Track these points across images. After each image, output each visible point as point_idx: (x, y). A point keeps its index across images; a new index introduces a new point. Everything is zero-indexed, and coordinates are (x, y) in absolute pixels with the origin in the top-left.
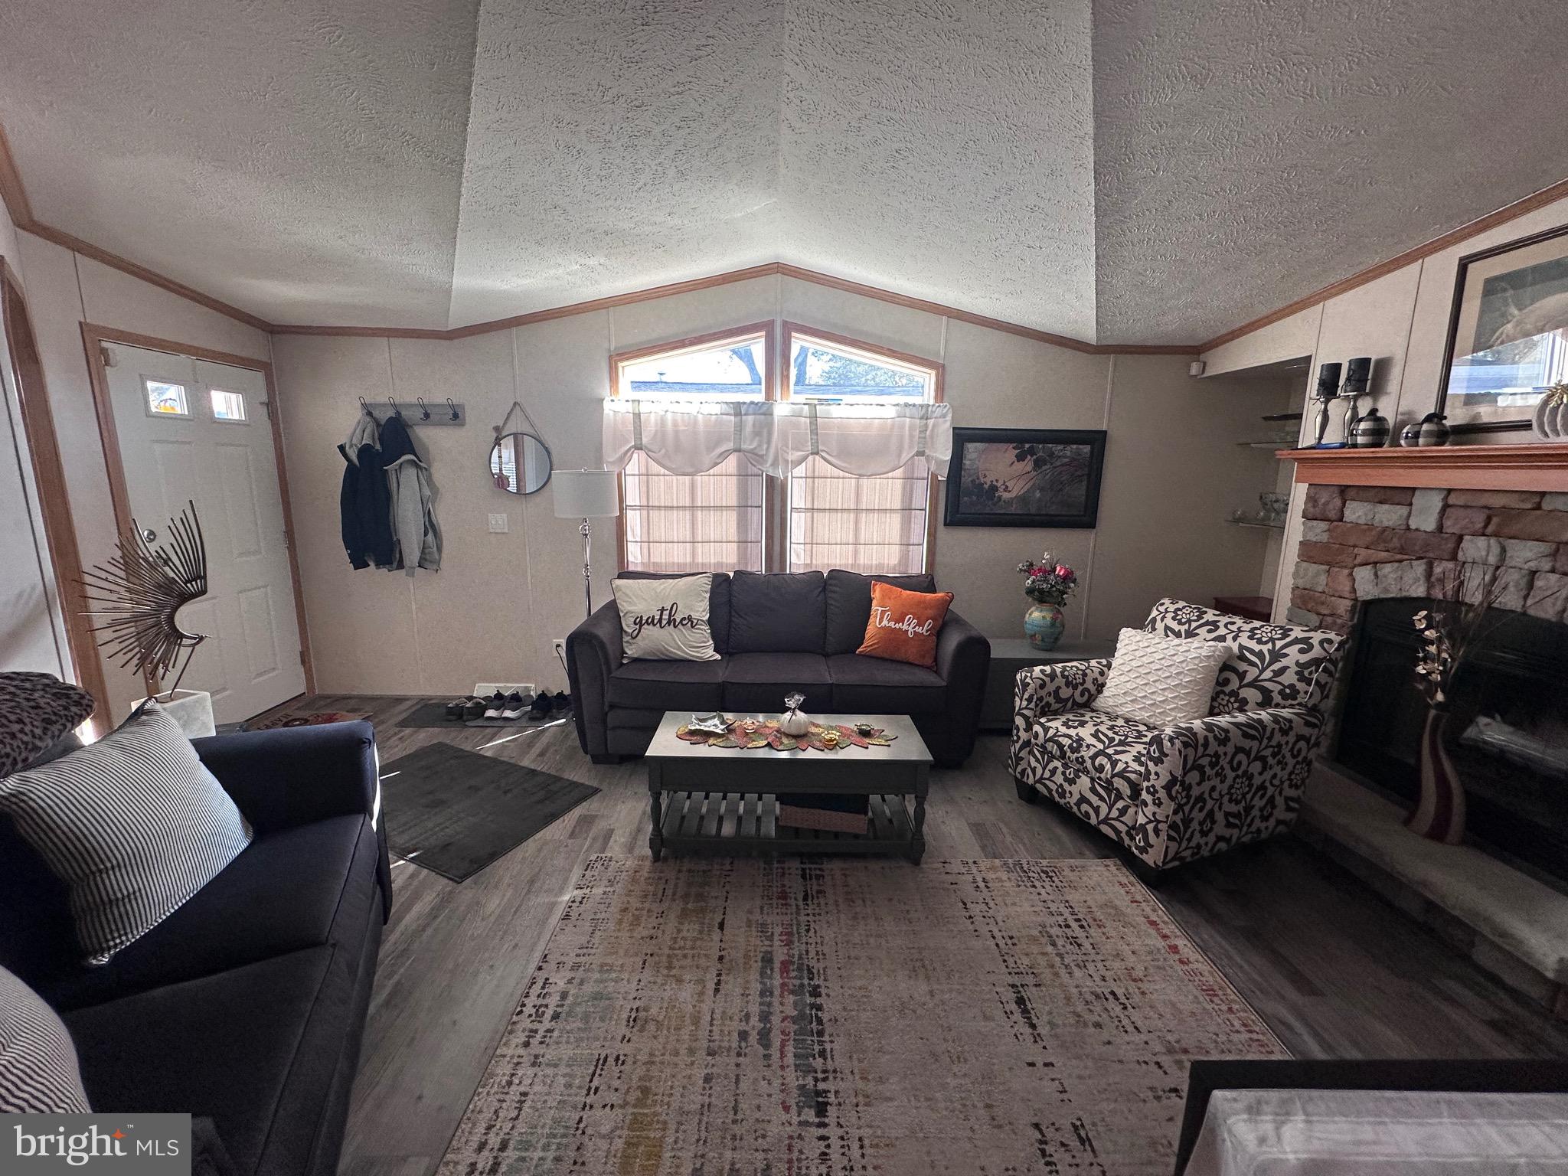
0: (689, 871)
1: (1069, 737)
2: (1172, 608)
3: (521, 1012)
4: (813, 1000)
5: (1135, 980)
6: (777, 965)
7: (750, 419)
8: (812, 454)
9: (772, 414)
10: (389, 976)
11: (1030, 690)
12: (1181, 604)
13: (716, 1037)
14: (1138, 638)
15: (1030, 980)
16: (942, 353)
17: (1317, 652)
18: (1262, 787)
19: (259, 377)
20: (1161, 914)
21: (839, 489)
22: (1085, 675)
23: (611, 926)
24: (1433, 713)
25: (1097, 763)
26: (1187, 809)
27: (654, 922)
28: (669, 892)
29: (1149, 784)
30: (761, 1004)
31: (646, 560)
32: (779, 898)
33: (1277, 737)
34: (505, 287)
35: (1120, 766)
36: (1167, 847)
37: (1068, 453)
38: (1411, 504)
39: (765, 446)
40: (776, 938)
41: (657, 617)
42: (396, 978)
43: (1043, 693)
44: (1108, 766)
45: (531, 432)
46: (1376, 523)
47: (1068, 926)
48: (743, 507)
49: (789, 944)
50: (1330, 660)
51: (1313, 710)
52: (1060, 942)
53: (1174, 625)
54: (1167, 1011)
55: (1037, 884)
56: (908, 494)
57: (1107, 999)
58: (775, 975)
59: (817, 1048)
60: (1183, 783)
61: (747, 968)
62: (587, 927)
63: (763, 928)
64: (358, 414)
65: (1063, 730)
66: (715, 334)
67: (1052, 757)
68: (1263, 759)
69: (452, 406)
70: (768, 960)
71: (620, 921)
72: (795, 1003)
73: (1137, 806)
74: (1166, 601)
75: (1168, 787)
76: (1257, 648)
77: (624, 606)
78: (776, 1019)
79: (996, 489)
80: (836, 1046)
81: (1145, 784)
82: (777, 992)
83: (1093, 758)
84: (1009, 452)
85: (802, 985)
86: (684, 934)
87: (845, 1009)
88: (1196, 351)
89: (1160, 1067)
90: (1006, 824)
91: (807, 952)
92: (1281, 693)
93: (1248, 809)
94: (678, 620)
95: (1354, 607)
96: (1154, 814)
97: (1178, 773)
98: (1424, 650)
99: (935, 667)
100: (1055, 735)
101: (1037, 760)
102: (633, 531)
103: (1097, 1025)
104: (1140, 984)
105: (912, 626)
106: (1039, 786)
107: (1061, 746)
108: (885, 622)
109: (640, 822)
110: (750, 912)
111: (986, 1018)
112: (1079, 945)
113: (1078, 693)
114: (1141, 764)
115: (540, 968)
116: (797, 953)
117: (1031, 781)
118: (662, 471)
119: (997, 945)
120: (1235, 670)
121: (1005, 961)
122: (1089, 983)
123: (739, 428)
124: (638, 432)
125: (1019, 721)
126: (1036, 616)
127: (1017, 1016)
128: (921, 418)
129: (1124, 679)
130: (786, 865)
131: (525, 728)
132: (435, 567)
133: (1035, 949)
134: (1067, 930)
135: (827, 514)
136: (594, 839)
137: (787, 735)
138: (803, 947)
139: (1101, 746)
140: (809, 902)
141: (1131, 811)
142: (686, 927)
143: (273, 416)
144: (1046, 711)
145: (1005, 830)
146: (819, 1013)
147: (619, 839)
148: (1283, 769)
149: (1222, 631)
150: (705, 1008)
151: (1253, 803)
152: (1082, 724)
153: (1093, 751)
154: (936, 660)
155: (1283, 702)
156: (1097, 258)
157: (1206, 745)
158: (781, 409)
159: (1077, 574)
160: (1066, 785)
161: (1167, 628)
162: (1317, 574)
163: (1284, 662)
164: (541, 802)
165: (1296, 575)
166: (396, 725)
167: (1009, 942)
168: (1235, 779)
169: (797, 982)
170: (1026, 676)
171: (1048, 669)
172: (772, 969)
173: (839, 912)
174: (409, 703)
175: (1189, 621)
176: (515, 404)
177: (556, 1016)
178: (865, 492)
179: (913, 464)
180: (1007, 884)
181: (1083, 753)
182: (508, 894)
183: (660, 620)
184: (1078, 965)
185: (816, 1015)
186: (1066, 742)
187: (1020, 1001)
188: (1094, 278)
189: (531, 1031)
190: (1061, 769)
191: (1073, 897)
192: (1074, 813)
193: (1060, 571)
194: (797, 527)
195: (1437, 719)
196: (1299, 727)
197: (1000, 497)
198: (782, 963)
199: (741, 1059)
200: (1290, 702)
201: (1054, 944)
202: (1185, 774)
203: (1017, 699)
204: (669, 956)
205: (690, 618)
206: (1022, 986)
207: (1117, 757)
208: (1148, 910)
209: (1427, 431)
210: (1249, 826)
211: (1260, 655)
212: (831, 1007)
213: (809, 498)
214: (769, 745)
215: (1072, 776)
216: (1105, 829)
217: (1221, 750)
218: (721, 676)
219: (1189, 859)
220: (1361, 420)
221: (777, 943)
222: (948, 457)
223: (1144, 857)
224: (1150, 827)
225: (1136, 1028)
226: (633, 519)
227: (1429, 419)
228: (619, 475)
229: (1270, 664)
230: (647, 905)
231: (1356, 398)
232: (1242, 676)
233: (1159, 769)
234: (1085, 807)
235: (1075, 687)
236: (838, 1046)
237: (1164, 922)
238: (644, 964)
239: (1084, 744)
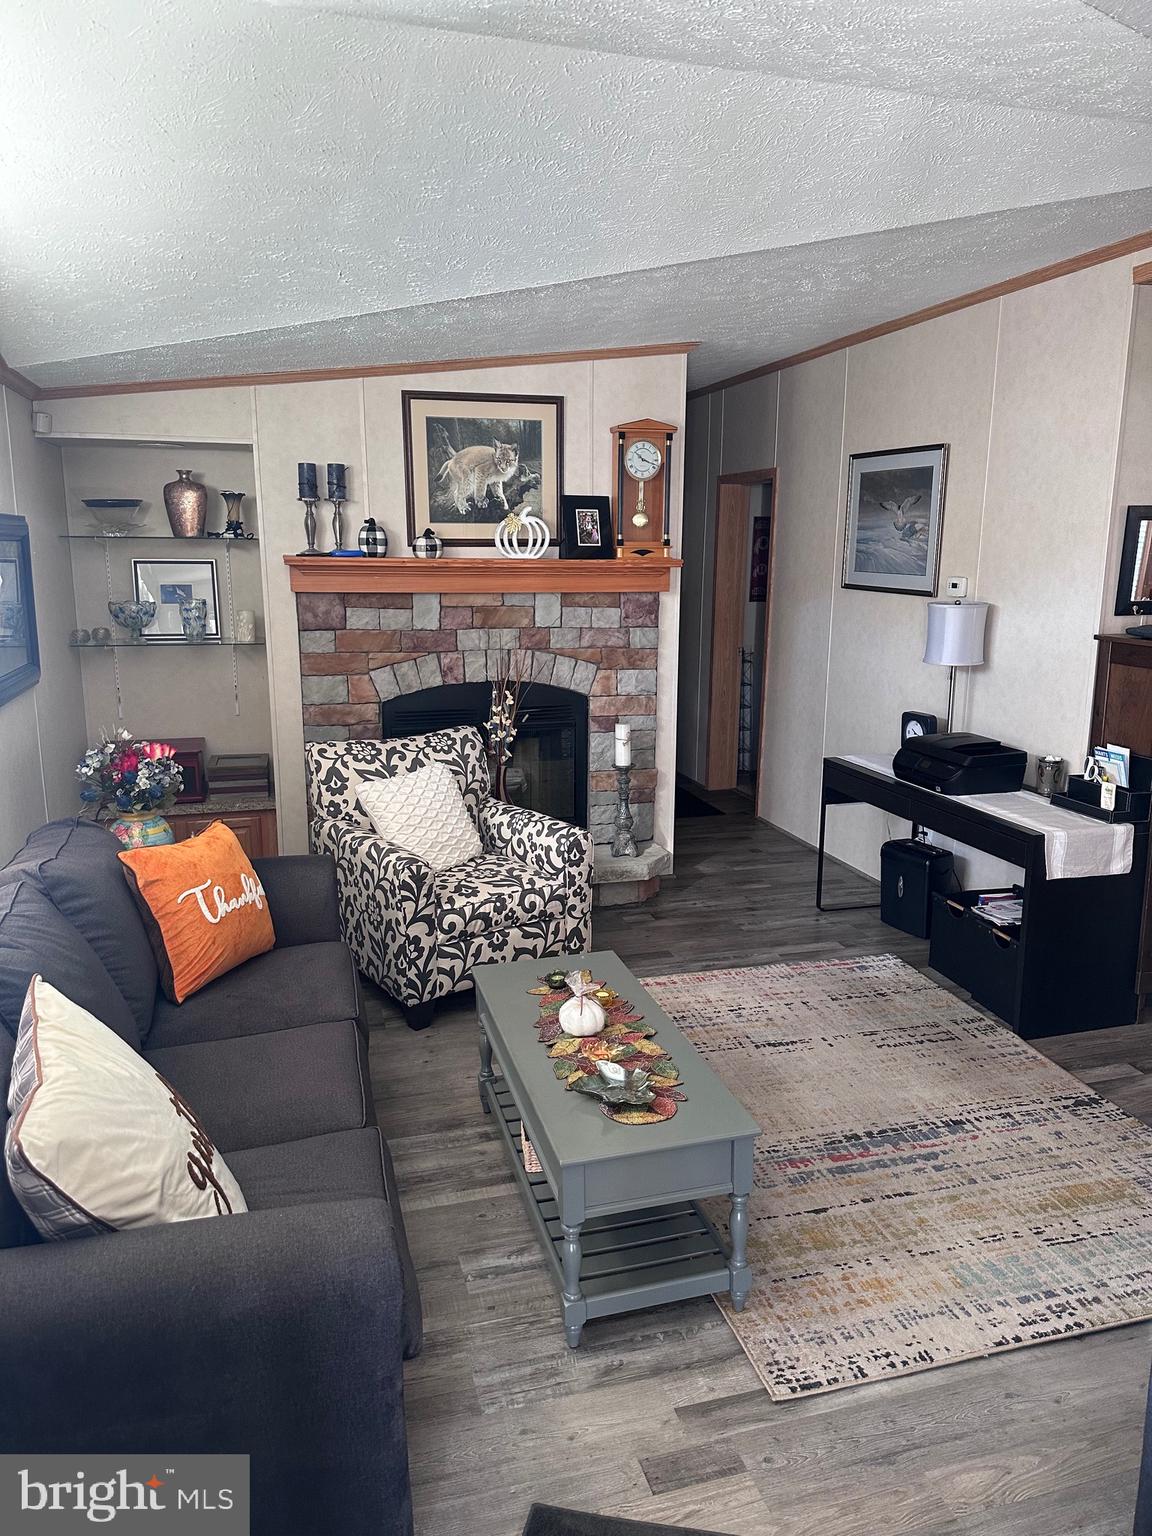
1: (487, 901)
17: (478, 744)
24: (503, 769)
29: (576, 888)
30: (896, 1165)
35: (547, 892)
38: (411, 607)
40: (804, 1170)
44: (538, 900)
58: (855, 1163)
70: (840, 1170)
72: (878, 1146)
73: (567, 916)
75: (588, 880)
78: (905, 1154)
82: (874, 1158)
87: (857, 1121)
88: (42, 395)
95: (380, 709)
97: (592, 862)
108: (223, 908)
110: (782, 1193)
114: (564, 876)
116: (815, 1154)
138: (804, 1151)
139: (519, 888)
141: (562, 925)
142: (845, 1238)
146: (875, 1133)
149: (410, 755)
150: (934, 1197)
152: (471, 886)
161: (360, 773)
162: (334, 687)
165: (305, 692)
169: (849, 1147)
172: (850, 1165)
181: (509, 907)
185: (879, 1134)
186: (488, 908)
195: (504, 773)
198: (835, 1161)
199: (965, 1164)
204: (899, 1238)
207: (538, 886)
212: (862, 1128)
215: (502, 939)
221: (808, 1166)
224: (582, 923)
227: (427, 535)
231: (340, 504)
233: (582, 868)
239: (506, 897)
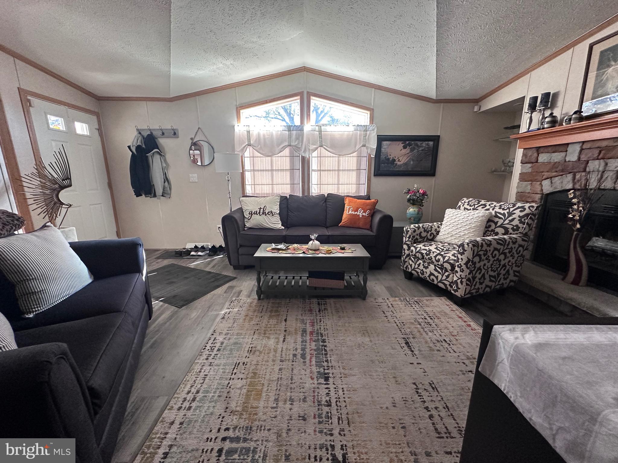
0: (273, 303)
1: (426, 250)
2: (467, 201)
3: (205, 348)
4: (323, 344)
5: (453, 336)
6: (308, 333)
7: (294, 132)
8: (320, 146)
9: (303, 130)
10: (152, 338)
11: (409, 233)
12: (471, 199)
13: (284, 356)
14: (453, 212)
15: (411, 336)
16: (372, 104)
17: (527, 211)
18: (504, 265)
19: (94, 118)
20: (463, 314)
21: (331, 161)
22: (431, 227)
23: (241, 321)
24: (575, 233)
25: (437, 259)
26: (474, 272)
27: (258, 319)
28: (265, 309)
29: (459, 264)
30: (302, 345)
31: (253, 192)
32: (308, 311)
33: (511, 245)
34: (193, 75)
35: (447, 258)
36: (466, 288)
37: (424, 145)
38: (567, 151)
39: (301, 144)
40: (308, 324)
41: (258, 211)
42: (154, 339)
43: (415, 234)
44: (442, 259)
45: (206, 140)
46: (552, 161)
47: (426, 319)
48: (292, 170)
49: (313, 326)
50: (533, 214)
51: (526, 235)
52: (422, 324)
53: (469, 207)
54: (466, 346)
55: (413, 305)
56: (359, 163)
57: (442, 342)
58: (307, 336)
59: (325, 359)
60: (472, 261)
61: (296, 333)
62: (231, 321)
63: (303, 321)
64: (136, 133)
65: (423, 248)
66: (279, 97)
67: (419, 259)
68: (505, 254)
69: (173, 130)
70: (304, 331)
71: (245, 319)
72: (316, 345)
73: (453, 273)
74: (465, 199)
75: (466, 264)
76: (502, 212)
77: (245, 208)
78: (308, 350)
79: (395, 160)
80: (332, 358)
81: (457, 264)
82: (308, 341)
83: (435, 257)
84: (400, 145)
85: (318, 339)
86: (270, 323)
87: (336, 346)
88: (477, 101)
89: (464, 364)
90: (400, 287)
91: (320, 328)
92: (512, 229)
93: (499, 274)
94: (267, 213)
95: (542, 197)
96: (461, 276)
97: (471, 257)
98: (572, 208)
99: (371, 229)
100: (420, 250)
101: (413, 261)
102: (248, 180)
103: (438, 350)
104: (455, 337)
105: (361, 213)
106: (413, 272)
107: (422, 254)
108: (350, 212)
109: (253, 288)
110: (297, 316)
111: (393, 349)
112: (430, 325)
113: (429, 234)
114: (455, 257)
115: (213, 335)
116: (316, 329)
117: (410, 270)
118: (259, 155)
119: (397, 325)
120: (493, 221)
121: (400, 330)
122: (435, 337)
123: (290, 136)
124: (249, 139)
125: (405, 247)
126: (412, 210)
127: (406, 348)
128: (364, 131)
129: (447, 228)
130: (312, 300)
131: (207, 258)
132: (169, 196)
133: (413, 327)
134: (425, 320)
135: (326, 172)
136: (234, 294)
137: (311, 250)
138: (319, 327)
139: (439, 252)
140: (321, 312)
141: (451, 276)
142: (271, 321)
143: (101, 135)
144: (416, 241)
145: (399, 289)
146: (325, 348)
147: (245, 293)
148: (513, 258)
149: (488, 207)
150: (280, 346)
151: (501, 272)
152: (431, 245)
153: (435, 254)
154: (371, 226)
155: (513, 232)
156: (437, 51)
157: (482, 246)
158: (307, 128)
159: (428, 193)
160: (424, 270)
161: (465, 208)
162: (526, 186)
163: (514, 216)
164: (213, 282)
165: (517, 187)
166: (155, 259)
167: (402, 324)
168: (493, 261)
169: (316, 338)
170: (408, 228)
171: (417, 225)
172: (306, 334)
173: (333, 315)
174: (160, 252)
175: (474, 205)
176: (199, 128)
177: (219, 350)
178: (342, 162)
179: (361, 151)
180: (401, 306)
181: (431, 255)
182: (200, 311)
183: (259, 213)
184: (430, 331)
185: (324, 349)
186: (424, 252)
187: (407, 343)
188: (435, 62)
189: (209, 355)
190: (422, 263)
191: (427, 309)
192: (428, 281)
193: (421, 191)
194: (314, 177)
195: (577, 235)
196: (520, 241)
197: (396, 164)
198: (310, 332)
199: (294, 363)
200: (516, 232)
201: (420, 325)
202: (473, 257)
203: (404, 238)
204: (264, 330)
205: (271, 212)
206: (408, 338)
207: (446, 255)
208: (458, 313)
209: (575, 118)
210: (499, 282)
211: (504, 215)
212: (330, 346)
213: (319, 166)
214: (304, 253)
215: (427, 265)
216: (440, 285)
217: (488, 249)
218: (284, 233)
219: (474, 294)
220: (546, 117)
221: (308, 325)
222: (375, 147)
223: (457, 293)
224: (459, 281)
225: (454, 351)
226: (248, 175)
227: (575, 113)
228: (242, 157)
229: (508, 218)
230: (255, 314)
231: (544, 110)
232: (496, 223)
233: (463, 257)
234: (432, 277)
235: (428, 232)
236: (333, 359)
237: (465, 317)
238: (254, 332)
239: (432, 252)
